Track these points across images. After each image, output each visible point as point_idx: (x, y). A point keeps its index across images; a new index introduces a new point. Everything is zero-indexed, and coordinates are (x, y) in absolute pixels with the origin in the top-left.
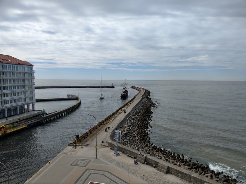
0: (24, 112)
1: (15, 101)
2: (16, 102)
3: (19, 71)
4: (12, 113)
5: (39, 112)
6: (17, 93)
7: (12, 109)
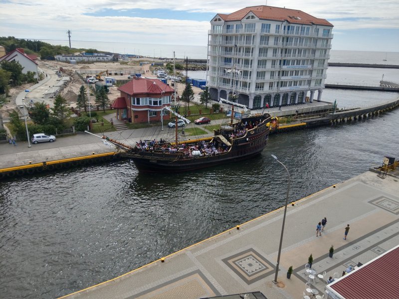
0: (304, 102)
1: (295, 83)
2: (296, 85)
3: (309, 36)
4: (289, 100)
5: (327, 104)
6: (301, 71)
7: (290, 94)
